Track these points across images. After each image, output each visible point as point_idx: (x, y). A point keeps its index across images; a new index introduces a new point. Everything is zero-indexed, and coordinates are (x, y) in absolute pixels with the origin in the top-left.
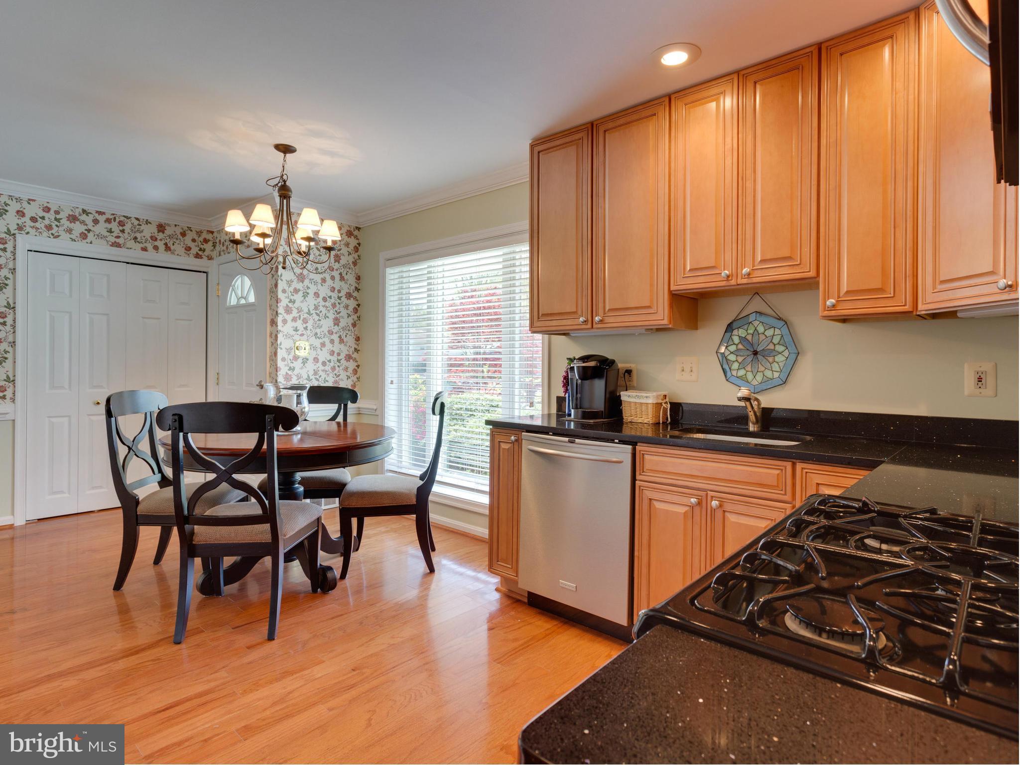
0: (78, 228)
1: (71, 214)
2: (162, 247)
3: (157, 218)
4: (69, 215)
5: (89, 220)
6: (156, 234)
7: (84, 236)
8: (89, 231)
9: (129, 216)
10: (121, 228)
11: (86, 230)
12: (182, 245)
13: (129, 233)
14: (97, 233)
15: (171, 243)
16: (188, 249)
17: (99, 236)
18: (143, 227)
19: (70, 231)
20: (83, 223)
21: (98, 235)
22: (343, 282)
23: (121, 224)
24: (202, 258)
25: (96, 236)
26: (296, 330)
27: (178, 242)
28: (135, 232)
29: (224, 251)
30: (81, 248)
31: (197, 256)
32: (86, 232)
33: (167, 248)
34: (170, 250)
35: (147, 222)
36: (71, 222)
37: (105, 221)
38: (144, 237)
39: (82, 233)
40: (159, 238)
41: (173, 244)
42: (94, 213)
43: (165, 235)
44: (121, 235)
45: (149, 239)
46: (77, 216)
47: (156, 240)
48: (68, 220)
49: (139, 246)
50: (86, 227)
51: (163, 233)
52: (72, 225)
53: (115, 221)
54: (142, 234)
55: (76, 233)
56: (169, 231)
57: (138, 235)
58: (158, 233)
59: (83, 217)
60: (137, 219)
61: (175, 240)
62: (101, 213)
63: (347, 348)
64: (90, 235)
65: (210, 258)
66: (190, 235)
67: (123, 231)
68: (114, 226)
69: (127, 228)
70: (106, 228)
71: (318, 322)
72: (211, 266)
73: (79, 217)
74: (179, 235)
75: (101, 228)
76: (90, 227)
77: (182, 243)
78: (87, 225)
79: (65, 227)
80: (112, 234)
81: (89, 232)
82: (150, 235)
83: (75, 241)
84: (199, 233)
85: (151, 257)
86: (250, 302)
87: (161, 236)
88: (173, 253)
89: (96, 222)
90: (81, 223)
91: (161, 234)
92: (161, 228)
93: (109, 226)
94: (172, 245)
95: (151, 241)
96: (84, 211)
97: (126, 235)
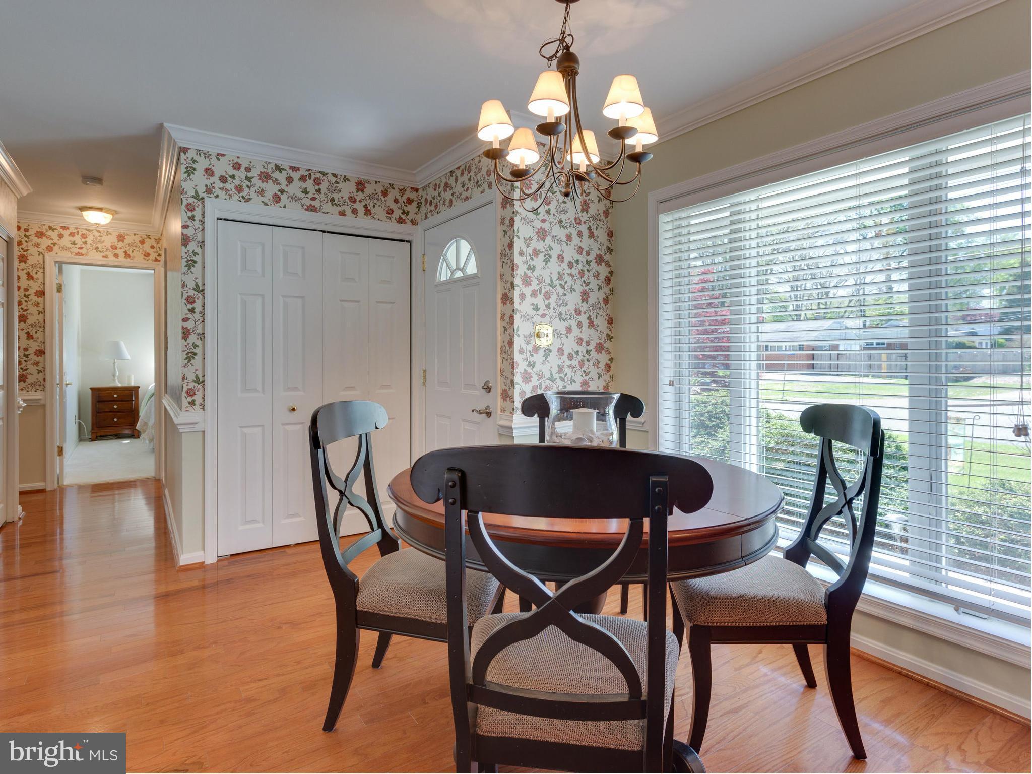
0: (271, 189)
1: (263, 171)
2: (361, 210)
3: (355, 173)
4: (261, 172)
5: (281, 177)
6: (355, 193)
7: (277, 199)
8: (282, 191)
9: (326, 171)
10: (317, 187)
11: (279, 191)
12: (384, 207)
13: (325, 194)
14: (291, 194)
15: (372, 204)
16: (390, 212)
17: (294, 198)
18: (341, 185)
19: (261, 192)
20: (276, 182)
21: (292, 197)
22: (593, 240)
23: (317, 182)
24: (405, 223)
25: (290, 199)
26: (536, 309)
27: (379, 203)
28: (332, 192)
29: (431, 211)
30: (274, 213)
31: (401, 221)
32: (279, 193)
33: (368, 212)
34: (370, 214)
35: (346, 179)
36: (263, 182)
37: (300, 179)
38: (342, 197)
39: (275, 195)
40: (358, 198)
41: (374, 206)
42: (287, 168)
43: (365, 195)
44: (317, 196)
45: (347, 200)
46: (270, 173)
47: (355, 201)
48: (260, 179)
49: (337, 209)
50: (279, 188)
51: (363, 192)
52: (264, 186)
53: (310, 178)
54: (340, 195)
55: (269, 195)
56: (369, 190)
57: (335, 196)
58: (357, 192)
59: (276, 175)
60: (335, 175)
61: (375, 201)
62: (295, 169)
63: (598, 334)
64: (284, 197)
65: (414, 223)
66: (393, 194)
67: (319, 191)
68: (309, 185)
69: (324, 187)
70: (301, 188)
71: (563, 297)
72: (416, 234)
73: (272, 175)
74: (380, 194)
75: (295, 189)
76: (283, 187)
77: (383, 205)
78: (280, 184)
79: (257, 187)
80: (307, 195)
81: (282, 194)
82: (348, 195)
83: (267, 205)
84: (402, 191)
85: (350, 223)
86: (469, 273)
87: (360, 196)
88: (373, 218)
89: (290, 180)
90: (273, 182)
91: (360, 193)
92: (360, 186)
93: (304, 185)
94: (372, 207)
95: (349, 203)
96: (277, 167)
97: (322, 196)
